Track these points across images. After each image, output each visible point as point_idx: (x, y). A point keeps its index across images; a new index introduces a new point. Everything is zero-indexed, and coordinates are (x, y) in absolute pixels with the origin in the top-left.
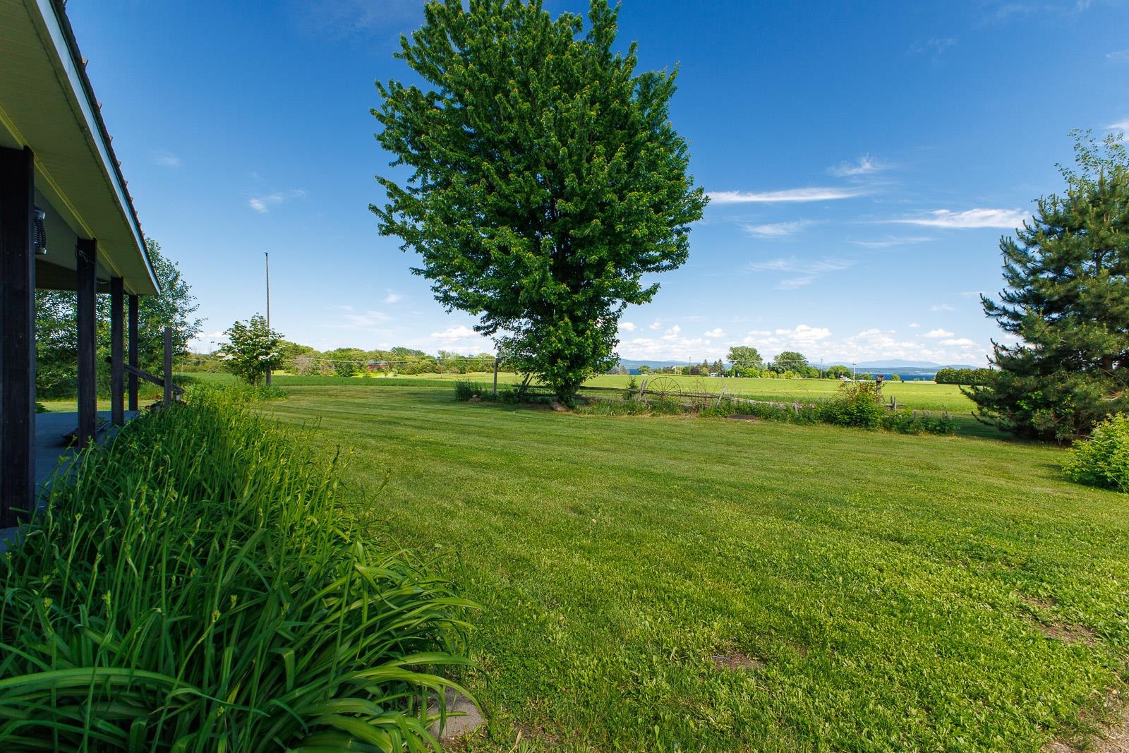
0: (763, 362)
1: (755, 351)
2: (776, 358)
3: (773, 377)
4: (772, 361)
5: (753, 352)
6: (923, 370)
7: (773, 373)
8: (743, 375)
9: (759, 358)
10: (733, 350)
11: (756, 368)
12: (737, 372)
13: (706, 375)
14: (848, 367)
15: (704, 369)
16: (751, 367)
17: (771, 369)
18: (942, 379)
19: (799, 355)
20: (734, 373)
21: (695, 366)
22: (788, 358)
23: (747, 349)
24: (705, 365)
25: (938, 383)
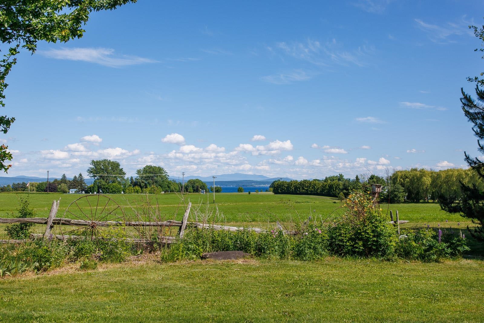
0: (126, 177)
1: (118, 165)
2: (139, 172)
3: (137, 192)
4: (135, 176)
5: (115, 166)
6: (257, 182)
7: (137, 188)
8: (106, 190)
9: (121, 172)
10: (96, 163)
11: (119, 183)
12: (99, 187)
13: (64, 192)
14: (203, 180)
15: (63, 185)
16: (114, 182)
17: (135, 184)
18: (278, 190)
19: (160, 170)
20: (96, 189)
21: (52, 181)
22: (150, 172)
23: (109, 162)
24: (64, 180)
25: (276, 193)
